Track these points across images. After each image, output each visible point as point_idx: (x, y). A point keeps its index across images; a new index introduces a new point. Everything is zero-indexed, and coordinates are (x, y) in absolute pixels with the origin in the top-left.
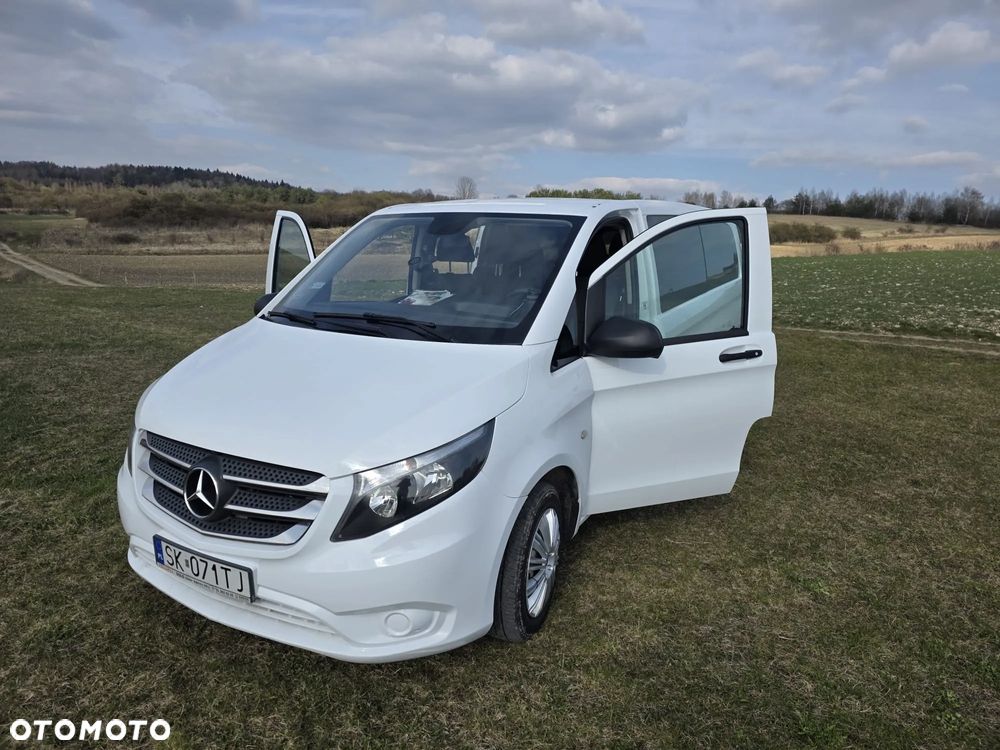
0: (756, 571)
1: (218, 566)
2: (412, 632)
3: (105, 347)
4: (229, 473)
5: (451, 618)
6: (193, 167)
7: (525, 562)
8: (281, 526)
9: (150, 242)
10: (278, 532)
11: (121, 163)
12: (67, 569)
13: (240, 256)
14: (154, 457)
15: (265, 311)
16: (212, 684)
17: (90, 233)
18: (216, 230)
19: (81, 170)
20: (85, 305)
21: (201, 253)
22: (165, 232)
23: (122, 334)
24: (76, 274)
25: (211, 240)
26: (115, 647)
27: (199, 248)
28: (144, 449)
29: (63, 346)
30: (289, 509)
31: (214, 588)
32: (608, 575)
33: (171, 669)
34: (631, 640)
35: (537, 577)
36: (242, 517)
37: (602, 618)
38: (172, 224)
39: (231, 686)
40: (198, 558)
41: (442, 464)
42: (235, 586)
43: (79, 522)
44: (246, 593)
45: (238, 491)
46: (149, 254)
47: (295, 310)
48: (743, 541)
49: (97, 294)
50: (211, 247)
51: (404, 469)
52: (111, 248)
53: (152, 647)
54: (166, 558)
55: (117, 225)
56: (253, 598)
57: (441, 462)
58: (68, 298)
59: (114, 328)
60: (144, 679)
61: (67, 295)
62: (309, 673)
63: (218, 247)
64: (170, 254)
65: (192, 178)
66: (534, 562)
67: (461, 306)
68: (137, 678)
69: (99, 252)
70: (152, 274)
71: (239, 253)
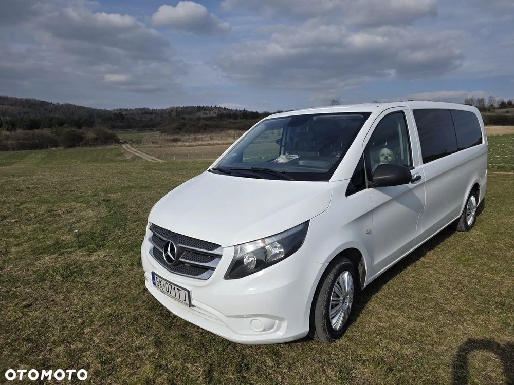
0: (481, 317)
1: (176, 288)
2: (264, 330)
3: (159, 188)
4: (181, 243)
5: (285, 324)
6: (205, 106)
7: (329, 298)
8: (203, 270)
9: (186, 141)
10: (201, 273)
11: (175, 106)
12: (123, 286)
13: (224, 146)
14: (154, 235)
15: (210, 168)
16: (172, 345)
17: (161, 138)
18: (214, 134)
19: (159, 110)
20: (155, 170)
21: (206, 145)
22: (192, 136)
23: (166, 182)
24: (155, 157)
25: (212, 139)
26: (135, 323)
27: (206, 143)
28: (151, 231)
29: (142, 187)
30: (206, 262)
31: (174, 298)
32: (386, 312)
33: (156, 336)
34: (394, 349)
35: (337, 308)
36: (187, 265)
37: (378, 335)
38: (195, 132)
39: (180, 347)
40: (168, 283)
41: (279, 243)
42: (183, 298)
43: (132, 265)
44: (187, 302)
45: (185, 252)
46: (185, 146)
47: (223, 167)
48: (475, 299)
49: (161, 165)
50: (211, 142)
51: (260, 244)
52: (170, 144)
53: (150, 325)
54: (156, 283)
55: (173, 134)
56: (191, 305)
57: (279, 242)
58: (149, 167)
59: (164, 179)
60: (143, 339)
61: (149, 165)
62: (217, 346)
63: (215, 142)
64: (194, 146)
65: (205, 110)
66: (334, 299)
67: (301, 162)
68: (141, 338)
69: (165, 146)
70: (186, 155)
71: (224, 144)
